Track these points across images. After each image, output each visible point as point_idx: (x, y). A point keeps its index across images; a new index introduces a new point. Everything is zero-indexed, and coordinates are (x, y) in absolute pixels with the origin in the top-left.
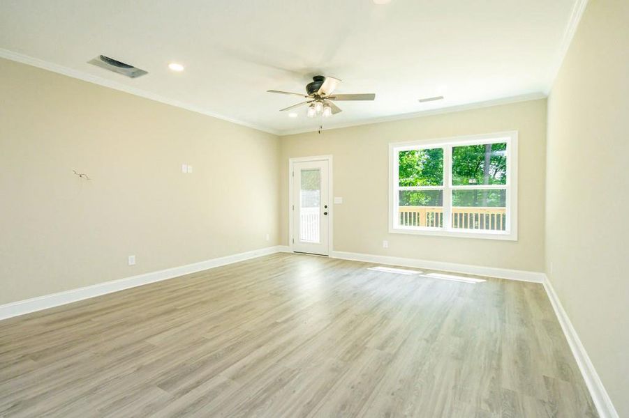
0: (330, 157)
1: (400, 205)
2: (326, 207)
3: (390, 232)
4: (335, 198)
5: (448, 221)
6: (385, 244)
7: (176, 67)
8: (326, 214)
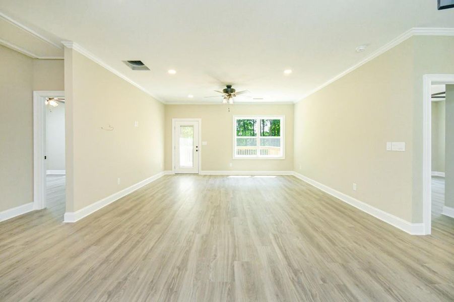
0: (200, 120)
1: (237, 145)
2: (197, 147)
3: (233, 158)
4: (203, 142)
5: (258, 153)
6: (231, 165)
7: (172, 72)
8: (197, 151)
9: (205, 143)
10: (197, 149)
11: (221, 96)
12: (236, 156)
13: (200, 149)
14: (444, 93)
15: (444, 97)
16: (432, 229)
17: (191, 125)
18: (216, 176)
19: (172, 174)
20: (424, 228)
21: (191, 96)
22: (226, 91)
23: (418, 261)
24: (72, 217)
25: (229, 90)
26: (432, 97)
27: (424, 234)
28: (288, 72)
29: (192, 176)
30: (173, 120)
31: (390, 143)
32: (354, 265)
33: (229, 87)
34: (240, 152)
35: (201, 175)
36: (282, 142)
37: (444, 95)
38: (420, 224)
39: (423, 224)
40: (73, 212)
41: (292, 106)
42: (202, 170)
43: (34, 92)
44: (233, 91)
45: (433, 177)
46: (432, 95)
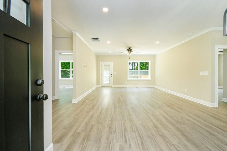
0: (113, 62)
6: (127, 83)
9: (115, 73)
10: (111, 75)
11: (125, 52)
12: (129, 79)
13: (113, 75)
14: (223, 51)
15: (223, 53)
16: (218, 106)
17: (109, 64)
18: (120, 88)
19: (100, 86)
20: (216, 105)
21: (110, 52)
22: (128, 50)
23: (214, 114)
24: (76, 101)
25: (130, 50)
26: (218, 53)
27: (215, 107)
28: (157, 42)
29: (109, 88)
30: (101, 62)
31: (202, 72)
32: (191, 115)
33: (130, 48)
34: (131, 77)
35: (113, 87)
36: (149, 73)
37: (223, 52)
38: (214, 103)
39: (215, 103)
40: (76, 99)
41: (154, 56)
42: (114, 85)
43: (56, 51)
44: (131, 50)
45: (219, 88)
46: (218, 52)
